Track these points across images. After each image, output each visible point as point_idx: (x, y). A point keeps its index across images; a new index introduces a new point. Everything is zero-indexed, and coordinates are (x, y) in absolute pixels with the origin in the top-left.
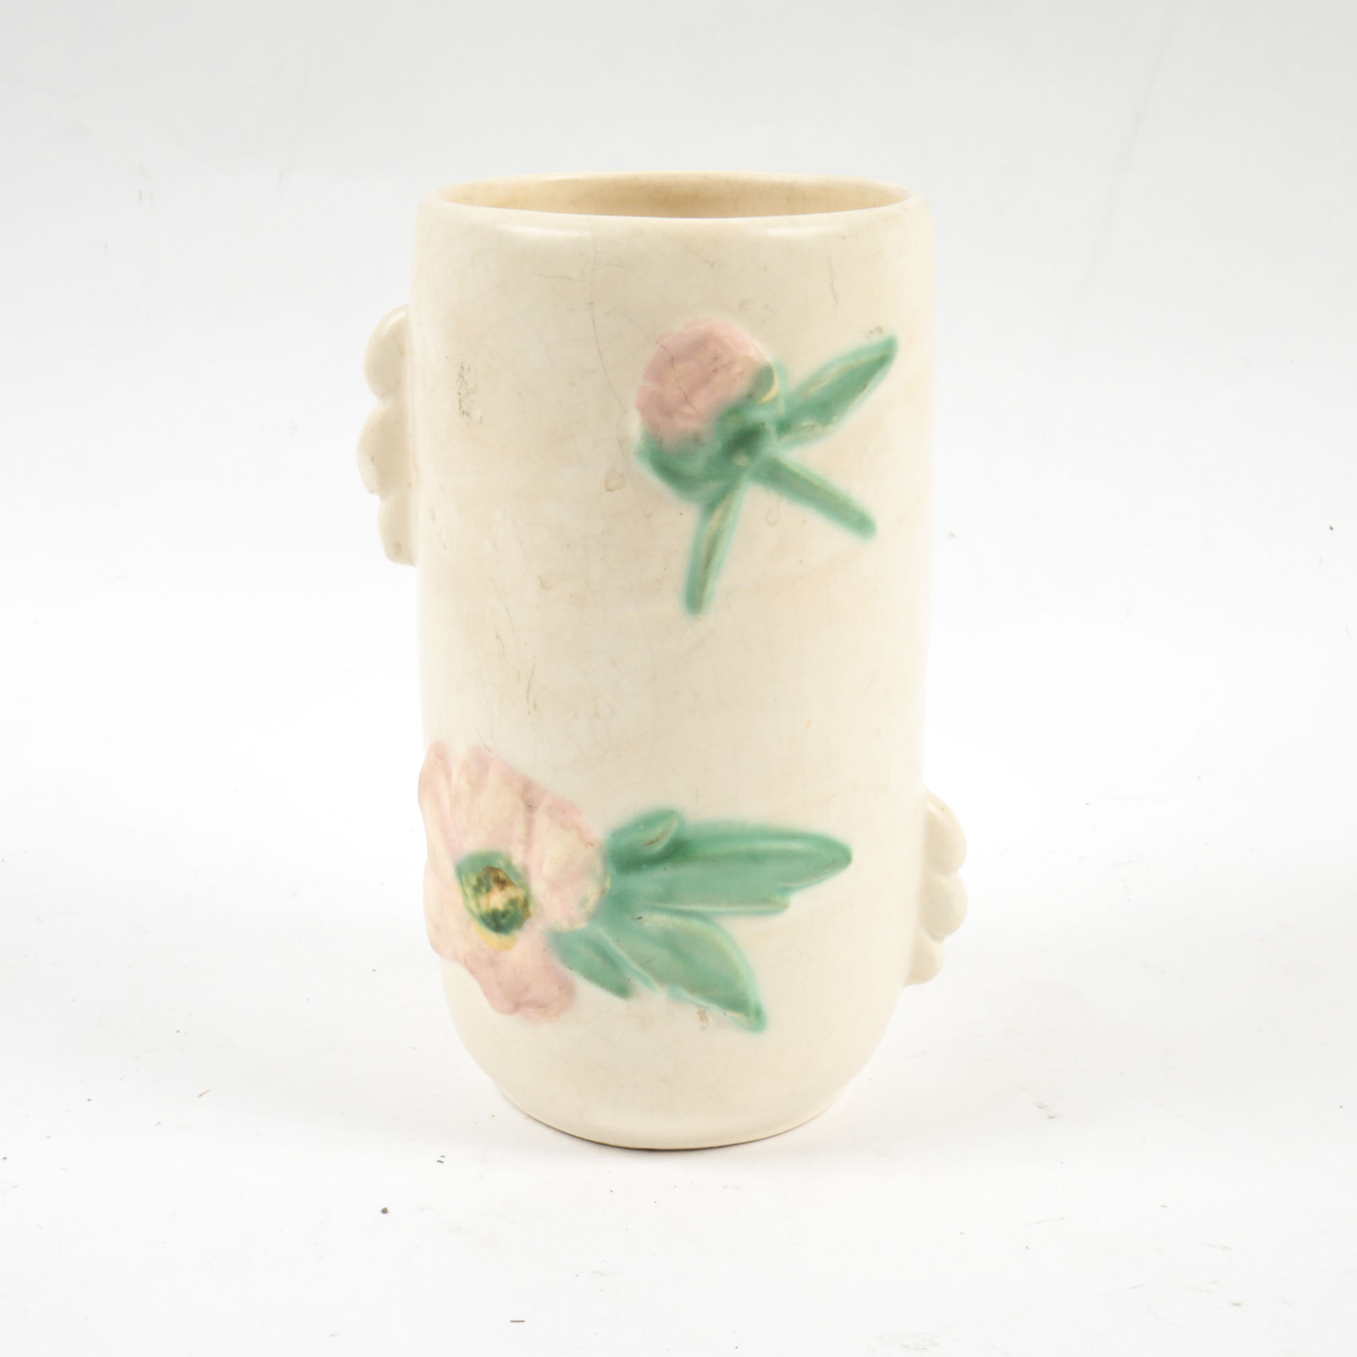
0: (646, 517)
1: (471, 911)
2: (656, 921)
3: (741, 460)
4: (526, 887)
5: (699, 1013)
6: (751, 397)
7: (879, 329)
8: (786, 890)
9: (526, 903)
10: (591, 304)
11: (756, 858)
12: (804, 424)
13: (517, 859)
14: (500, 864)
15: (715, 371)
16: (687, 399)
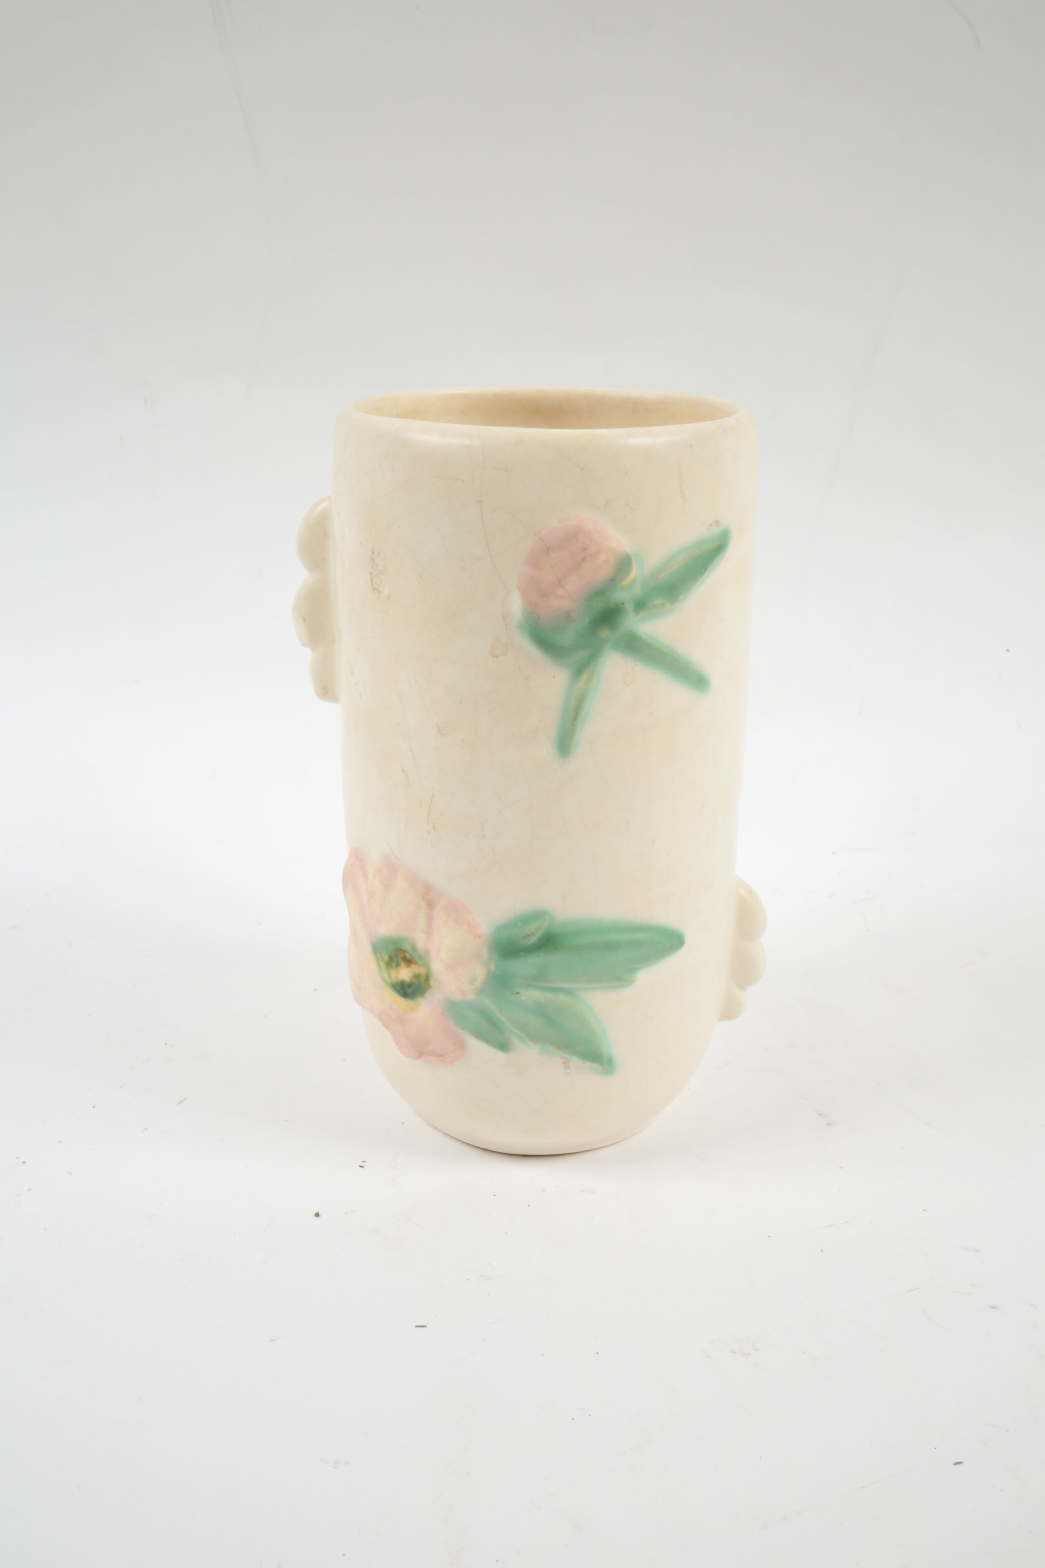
0: (525, 679)
1: (384, 979)
2: (531, 995)
3: (605, 633)
4: (427, 966)
5: (564, 1063)
6: (613, 581)
7: (717, 523)
8: (634, 970)
9: (427, 978)
10: (480, 501)
11: (611, 947)
12: (655, 603)
13: (421, 943)
14: (407, 947)
15: (584, 559)
16: (560, 583)
